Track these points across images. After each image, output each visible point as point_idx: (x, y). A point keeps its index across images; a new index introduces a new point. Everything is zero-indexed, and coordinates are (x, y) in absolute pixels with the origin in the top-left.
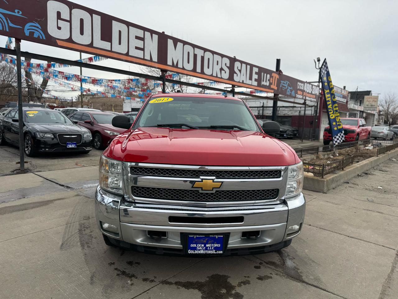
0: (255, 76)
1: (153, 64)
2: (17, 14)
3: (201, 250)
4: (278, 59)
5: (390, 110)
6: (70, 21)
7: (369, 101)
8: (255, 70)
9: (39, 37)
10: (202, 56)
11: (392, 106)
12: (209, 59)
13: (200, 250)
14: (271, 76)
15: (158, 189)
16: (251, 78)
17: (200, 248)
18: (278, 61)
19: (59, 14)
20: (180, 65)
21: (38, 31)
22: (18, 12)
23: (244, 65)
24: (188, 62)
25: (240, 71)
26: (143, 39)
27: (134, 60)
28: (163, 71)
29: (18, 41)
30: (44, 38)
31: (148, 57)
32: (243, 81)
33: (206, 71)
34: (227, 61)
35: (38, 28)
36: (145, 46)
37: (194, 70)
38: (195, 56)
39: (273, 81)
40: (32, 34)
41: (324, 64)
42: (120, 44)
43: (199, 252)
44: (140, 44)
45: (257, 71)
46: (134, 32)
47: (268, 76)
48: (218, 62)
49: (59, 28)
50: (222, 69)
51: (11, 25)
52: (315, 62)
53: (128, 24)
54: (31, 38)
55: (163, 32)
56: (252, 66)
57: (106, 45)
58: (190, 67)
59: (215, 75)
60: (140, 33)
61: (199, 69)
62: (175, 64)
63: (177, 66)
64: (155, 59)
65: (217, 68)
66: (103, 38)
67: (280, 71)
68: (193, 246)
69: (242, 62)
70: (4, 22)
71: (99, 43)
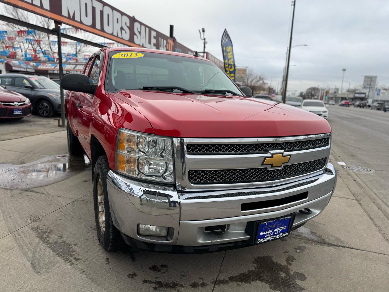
0: (154, 41)
1: (44, 13)
3: (270, 237)
4: (172, 25)
5: (249, 82)
7: (240, 74)
8: (154, 34)
10: (101, 11)
11: (250, 78)
12: (108, 15)
13: (268, 237)
14: (167, 43)
15: (227, 170)
16: (150, 43)
17: (269, 234)
18: (172, 27)
20: (77, 18)
23: (143, 27)
24: (87, 16)
25: (140, 33)
28: (57, 23)
31: (37, 2)
32: (143, 44)
33: (106, 28)
34: (127, 20)
37: (93, 26)
38: (94, 9)
39: (169, 47)
41: (225, 34)
43: (268, 239)
45: (155, 35)
47: (165, 41)
48: (118, 19)
50: (122, 29)
52: (200, 33)
56: (151, 29)
58: (88, 21)
59: (115, 34)
61: (98, 26)
62: (71, 16)
63: (73, 19)
64: (47, 6)
65: (117, 27)
67: (174, 38)
68: (262, 234)
69: (141, 24)
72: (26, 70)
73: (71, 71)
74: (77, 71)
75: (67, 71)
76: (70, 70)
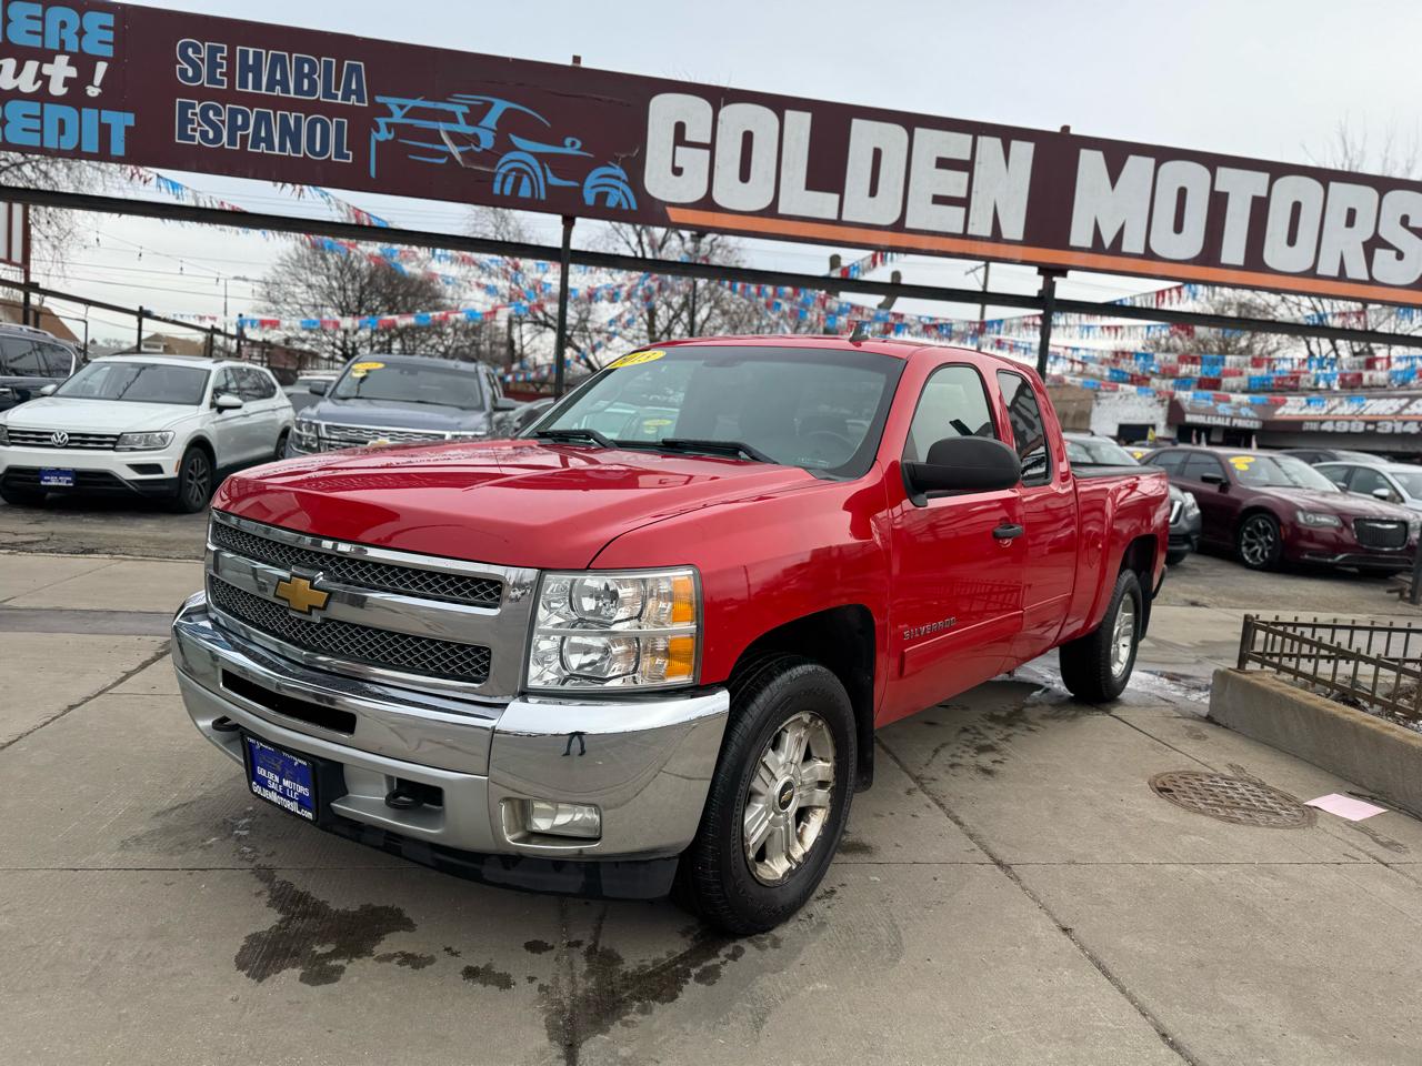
1: (1001, 251)
2: (568, 151)
6: (711, 147)
9: (619, 204)
10: (1256, 198)
12: (1297, 206)
19: (680, 128)
20: (1134, 244)
21: (618, 188)
22: (573, 144)
24: (1178, 230)
26: (967, 166)
27: (925, 243)
28: (1051, 272)
29: (569, 223)
30: (634, 207)
31: (980, 226)
33: (1279, 254)
35: (618, 178)
36: (974, 189)
37: (1210, 253)
38: (1218, 200)
40: (602, 197)
42: (873, 192)
44: (954, 183)
46: (931, 143)
48: (1352, 211)
49: (677, 171)
50: (1375, 244)
51: (554, 181)
53: (910, 121)
54: (600, 211)
55: (1066, 129)
57: (823, 204)
59: (1328, 267)
60: (958, 146)
61: (1233, 249)
62: (1107, 241)
63: (1115, 250)
64: (1014, 228)
65: (1345, 243)
66: (812, 184)
70: (536, 176)
71: (800, 200)
72: (1231, 422)
73: (1382, 421)
74: (1405, 423)
75: (1367, 422)
76: (1375, 418)
